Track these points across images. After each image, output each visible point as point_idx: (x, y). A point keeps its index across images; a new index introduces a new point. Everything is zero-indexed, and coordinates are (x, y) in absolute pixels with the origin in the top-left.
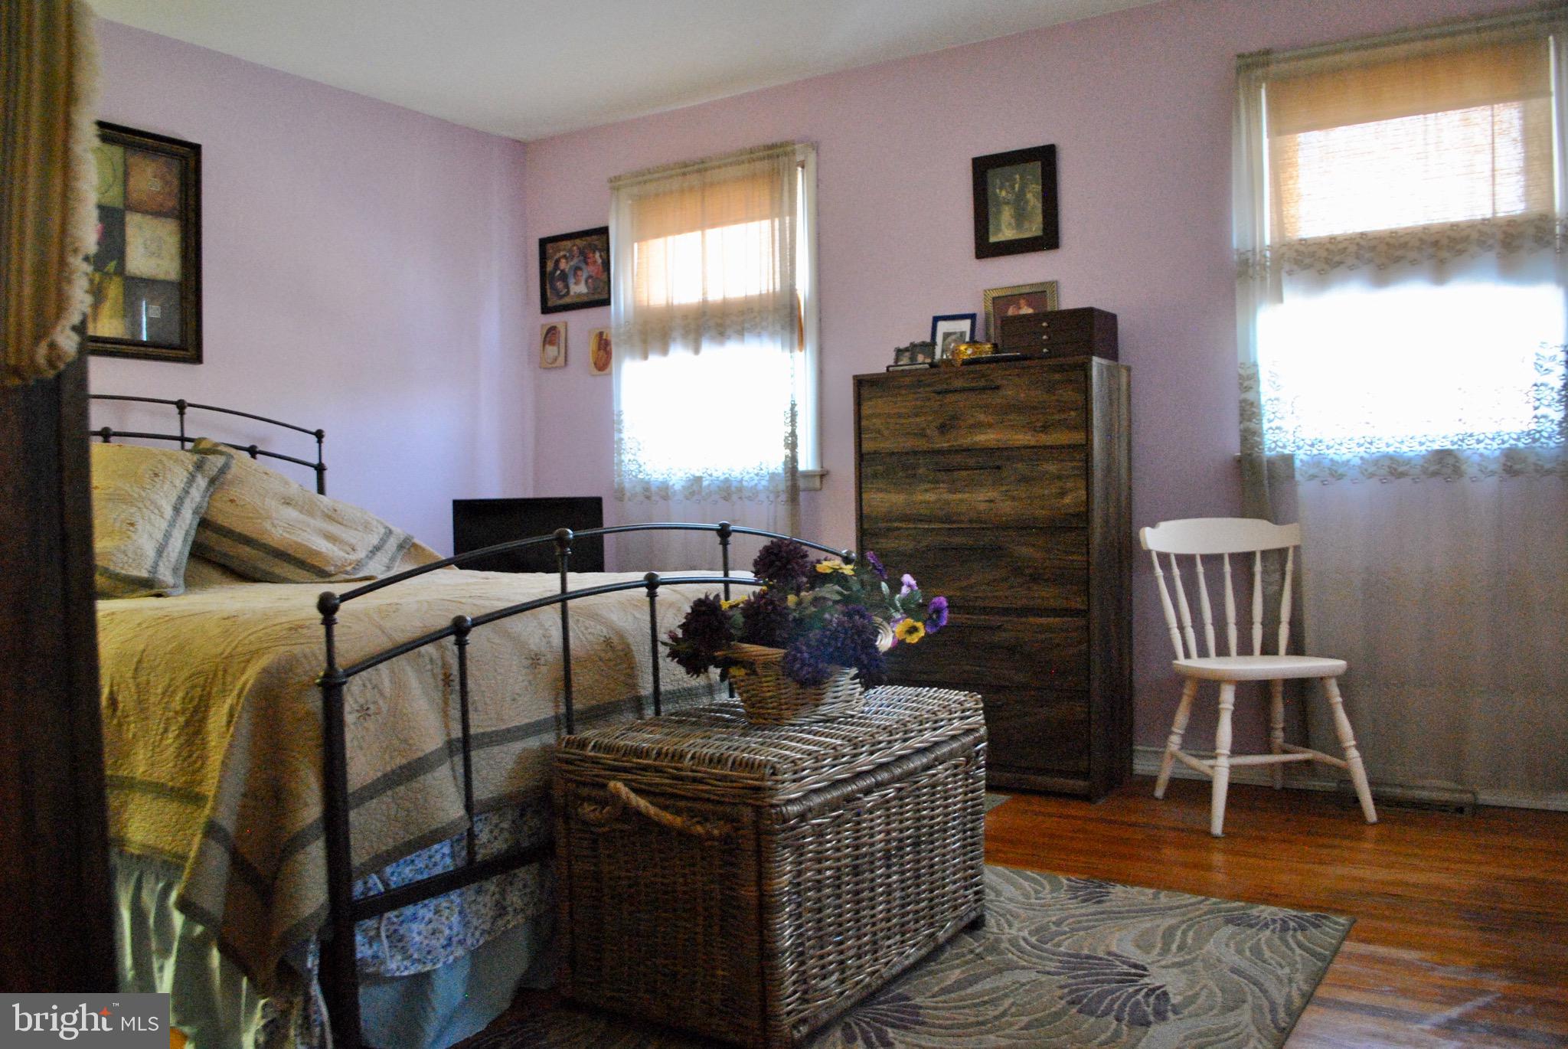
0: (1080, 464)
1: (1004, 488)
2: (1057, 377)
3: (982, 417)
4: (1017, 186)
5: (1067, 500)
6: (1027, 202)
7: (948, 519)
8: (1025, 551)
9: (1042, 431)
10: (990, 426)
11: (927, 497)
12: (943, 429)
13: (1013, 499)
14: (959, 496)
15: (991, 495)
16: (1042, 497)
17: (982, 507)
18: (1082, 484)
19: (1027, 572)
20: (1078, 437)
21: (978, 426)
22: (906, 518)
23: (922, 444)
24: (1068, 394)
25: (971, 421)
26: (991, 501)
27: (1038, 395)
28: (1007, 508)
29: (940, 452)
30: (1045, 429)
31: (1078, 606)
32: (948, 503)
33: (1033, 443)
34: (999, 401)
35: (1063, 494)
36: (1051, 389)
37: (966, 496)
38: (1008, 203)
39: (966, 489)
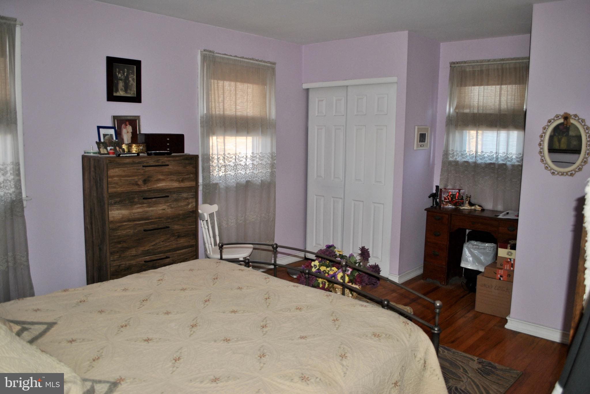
0: (194, 193)
1: (169, 204)
2: (187, 162)
3: (161, 177)
4: (125, 74)
5: (190, 206)
6: (129, 81)
7: (147, 219)
8: (176, 227)
9: (182, 182)
10: (163, 180)
11: (138, 210)
12: (145, 181)
13: (172, 208)
14: (151, 209)
15: (164, 207)
16: (181, 206)
17: (160, 212)
18: (194, 200)
19: (176, 234)
20: (193, 184)
21: (159, 180)
22: (129, 220)
23: (136, 188)
24: (190, 168)
25: (155, 179)
26: (164, 210)
27: (180, 169)
28: (169, 211)
29: (144, 192)
30: (182, 181)
31: (193, 243)
32: (147, 212)
33: (179, 186)
34: (167, 170)
35: (188, 204)
36: (185, 167)
37: (155, 208)
38: (121, 80)
39: (154, 206)
